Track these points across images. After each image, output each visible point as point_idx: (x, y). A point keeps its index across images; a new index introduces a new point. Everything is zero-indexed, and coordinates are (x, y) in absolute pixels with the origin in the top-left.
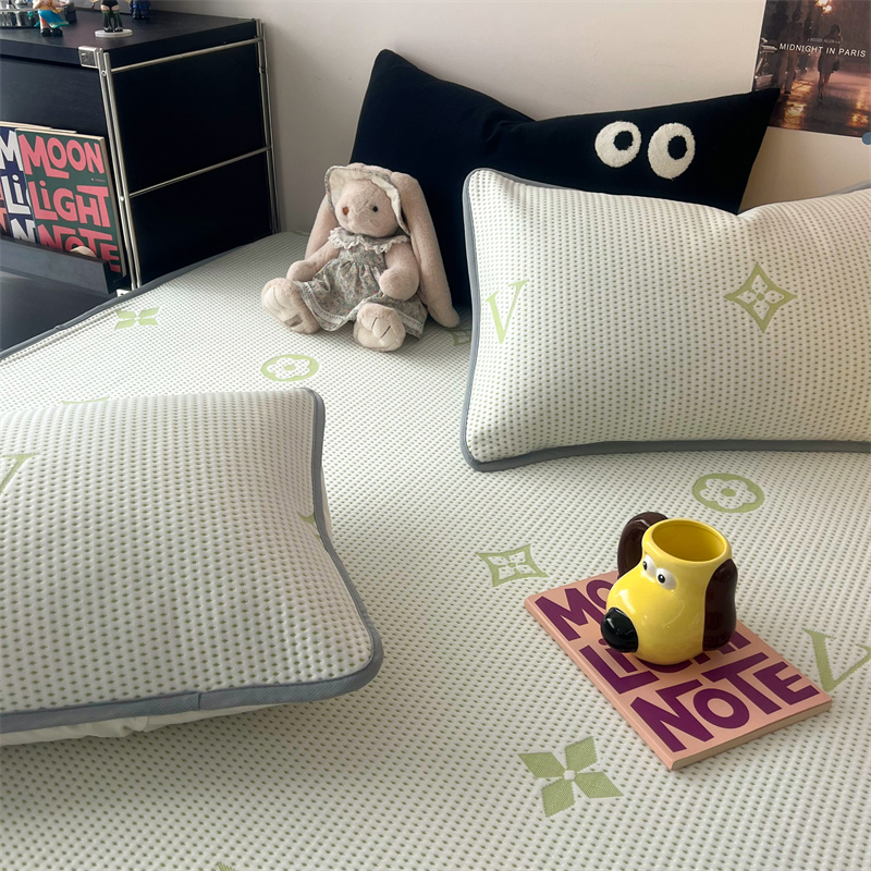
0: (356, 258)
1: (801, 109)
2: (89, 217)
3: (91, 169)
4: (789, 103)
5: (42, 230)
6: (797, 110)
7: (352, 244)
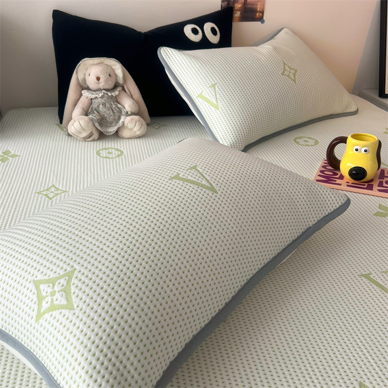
0: (105, 100)
1: (239, 14)
4: (235, 12)
6: (237, 14)
7: (100, 95)
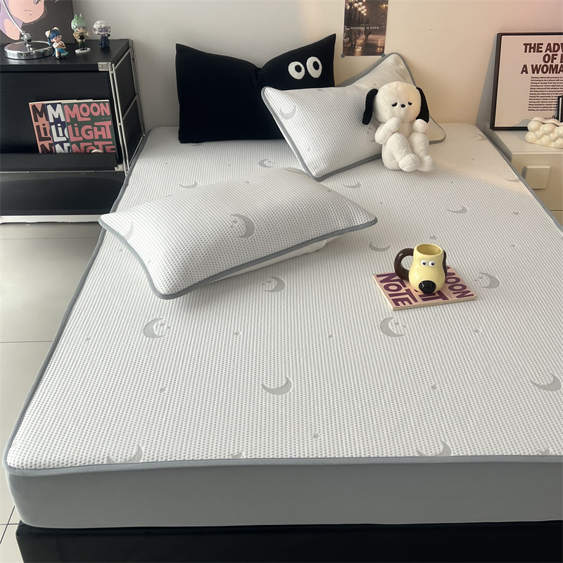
2: (100, 136)
3: (103, 114)
4: (356, 47)
5: (74, 147)
6: (359, 49)
